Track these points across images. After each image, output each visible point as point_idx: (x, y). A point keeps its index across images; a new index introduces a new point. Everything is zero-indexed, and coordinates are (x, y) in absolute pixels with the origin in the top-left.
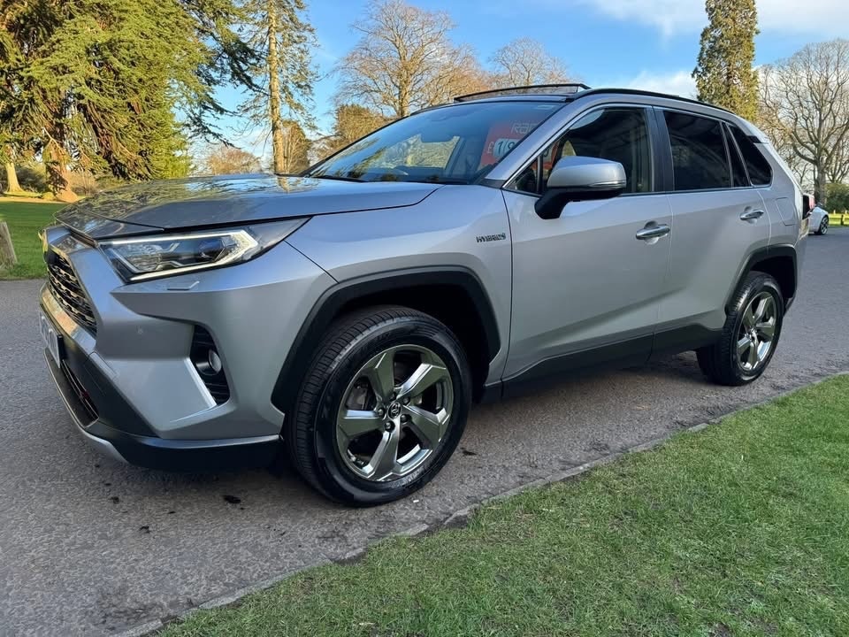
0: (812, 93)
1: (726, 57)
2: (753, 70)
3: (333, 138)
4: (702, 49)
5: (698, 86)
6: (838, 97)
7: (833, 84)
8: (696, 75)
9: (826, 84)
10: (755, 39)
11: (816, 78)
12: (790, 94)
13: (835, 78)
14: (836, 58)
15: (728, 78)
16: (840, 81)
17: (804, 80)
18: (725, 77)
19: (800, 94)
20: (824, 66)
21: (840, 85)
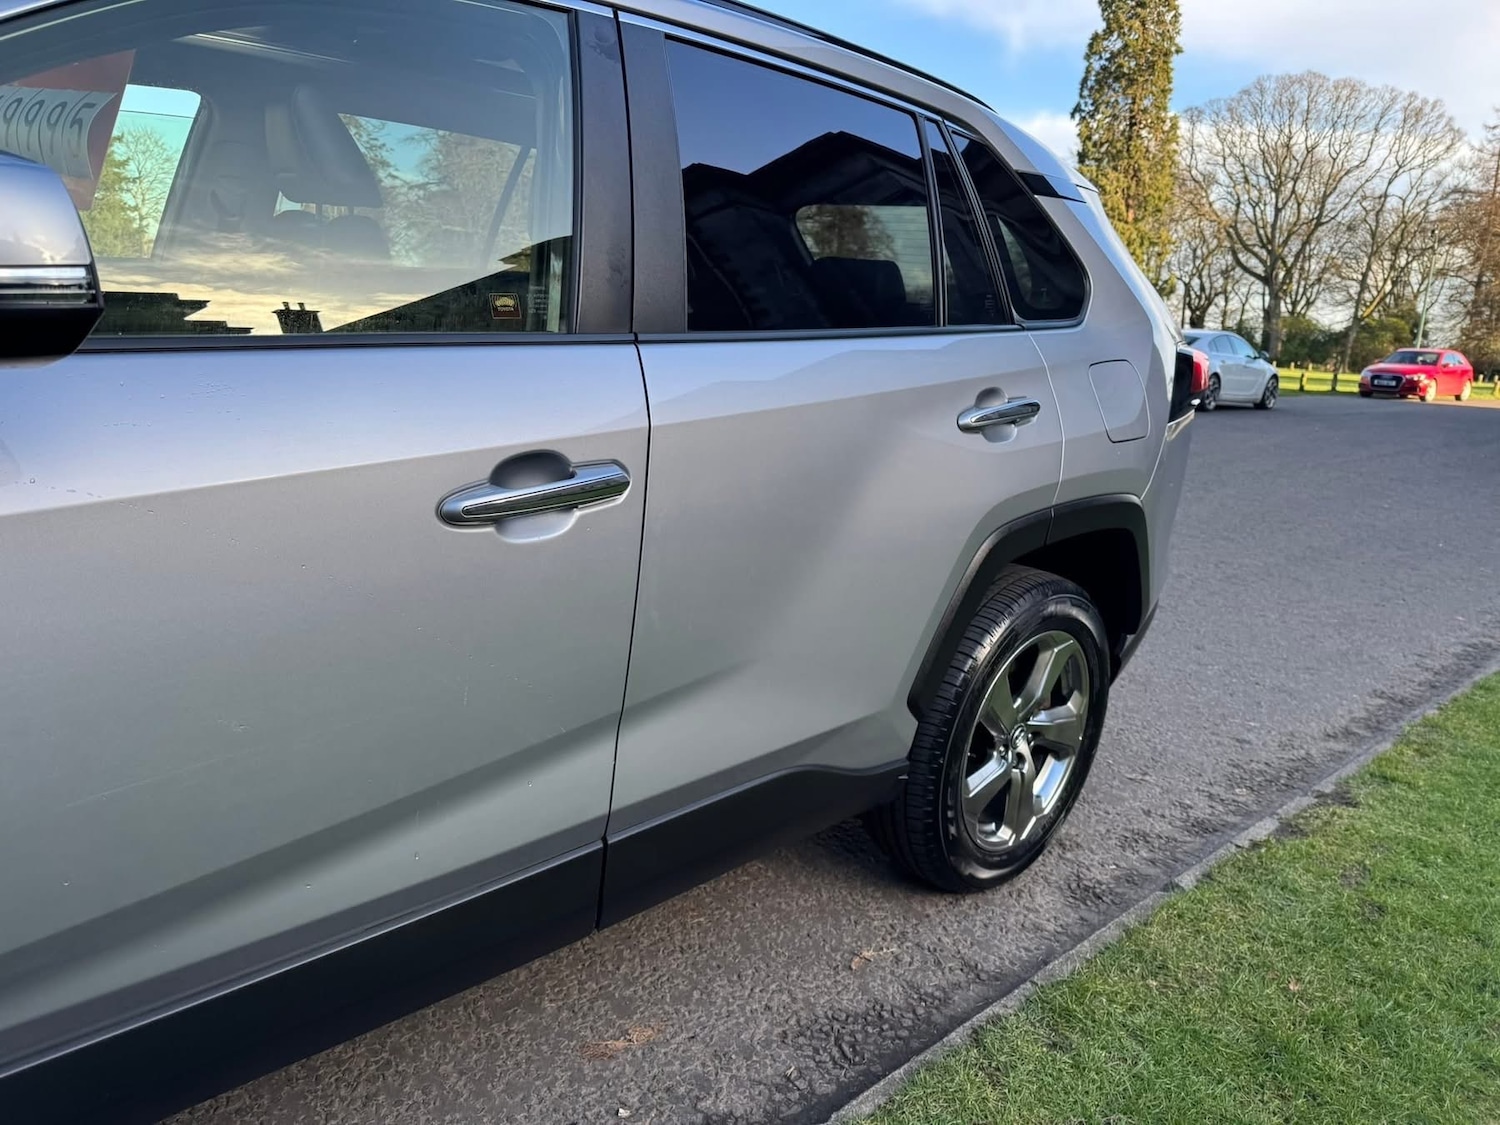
0: (1265, 161)
1: (1127, 87)
2: (1171, 114)
4: (1088, 71)
5: (1080, 135)
6: (1306, 171)
7: (1299, 149)
8: (1077, 116)
9: (1288, 146)
10: (1175, 61)
11: (1272, 136)
12: (1230, 160)
13: (1302, 139)
14: (1304, 104)
15: (1132, 125)
16: (1309, 144)
17: (1253, 138)
18: (1125, 123)
19: (1246, 161)
20: (1286, 118)
21: (1310, 151)
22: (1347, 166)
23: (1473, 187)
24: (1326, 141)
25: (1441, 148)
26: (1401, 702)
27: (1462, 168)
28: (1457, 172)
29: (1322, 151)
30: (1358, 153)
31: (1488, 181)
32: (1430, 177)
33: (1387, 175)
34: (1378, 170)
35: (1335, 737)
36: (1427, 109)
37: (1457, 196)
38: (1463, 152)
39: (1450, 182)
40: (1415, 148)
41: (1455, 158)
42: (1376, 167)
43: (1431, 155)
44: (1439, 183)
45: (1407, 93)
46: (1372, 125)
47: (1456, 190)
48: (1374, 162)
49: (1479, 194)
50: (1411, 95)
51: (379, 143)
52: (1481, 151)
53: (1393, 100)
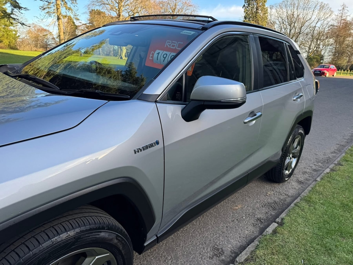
0: (288, 18)
2: (266, 7)
3: (88, 25)
5: (245, 12)
6: (297, 21)
7: (295, 16)
8: (244, 7)
9: (293, 15)
11: (289, 12)
12: (280, 18)
13: (296, 13)
14: (297, 5)
15: (257, 10)
16: (298, 14)
17: (285, 13)
18: (255, 9)
19: (283, 18)
20: (293, 8)
21: (298, 16)
22: (307, 20)
23: (335, 25)
24: (302, 14)
25: (328, 15)
26: (343, 146)
27: (333, 20)
28: (332, 21)
29: (301, 16)
30: (309, 17)
31: (339, 23)
32: (325, 22)
33: (316, 22)
34: (314, 21)
35: (333, 153)
36: (325, 6)
37: (332, 27)
38: (333, 16)
39: (330, 23)
40: (322, 15)
41: (331, 18)
42: (313, 20)
43: (326, 17)
44: (327, 24)
46: (312, 10)
47: (331, 25)
48: (313, 19)
49: (337, 26)
50: (322, 2)
51: (77, 14)
52: (337, 16)
53: (317, 4)
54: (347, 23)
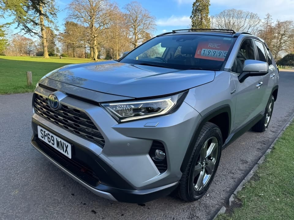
0: (226, 26)
1: (200, 12)
2: (209, 17)
3: (64, 34)
4: (193, 9)
5: (192, 22)
6: (233, 28)
7: (231, 24)
8: (191, 18)
9: (230, 23)
10: (209, 7)
11: (227, 21)
12: (219, 26)
13: (232, 21)
14: (232, 15)
16: (233, 22)
17: (223, 21)
18: (200, 19)
19: (222, 26)
20: (229, 18)
21: (234, 24)
22: (240, 26)
23: (263, 30)
24: (236, 22)
25: (257, 23)
28: (260, 27)
29: (236, 24)
30: (242, 24)
31: (265, 28)
32: (255, 28)
33: (248, 28)
34: (246, 27)
36: (255, 16)
37: (260, 32)
38: (261, 23)
39: (259, 29)
40: (252, 23)
41: (260, 25)
43: (255, 24)
44: (257, 29)
45: (250, 13)
46: (245, 19)
47: (260, 31)
48: (245, 25)
49: (264, 31)
50: (251, 13)
52: (264, 23)
53: (248, 14)
54: (271, 28)
